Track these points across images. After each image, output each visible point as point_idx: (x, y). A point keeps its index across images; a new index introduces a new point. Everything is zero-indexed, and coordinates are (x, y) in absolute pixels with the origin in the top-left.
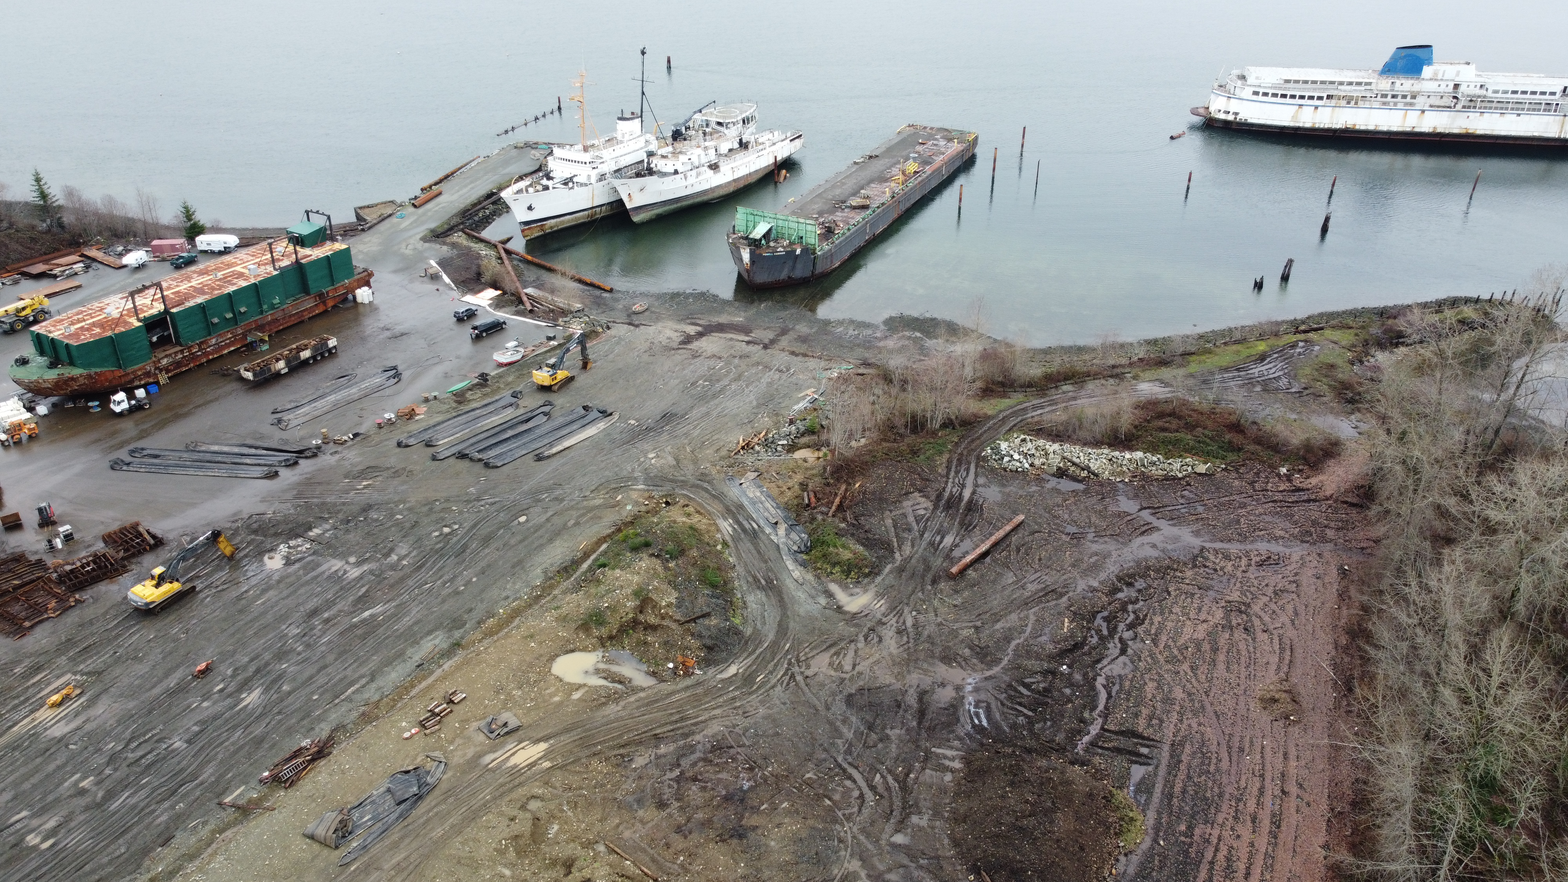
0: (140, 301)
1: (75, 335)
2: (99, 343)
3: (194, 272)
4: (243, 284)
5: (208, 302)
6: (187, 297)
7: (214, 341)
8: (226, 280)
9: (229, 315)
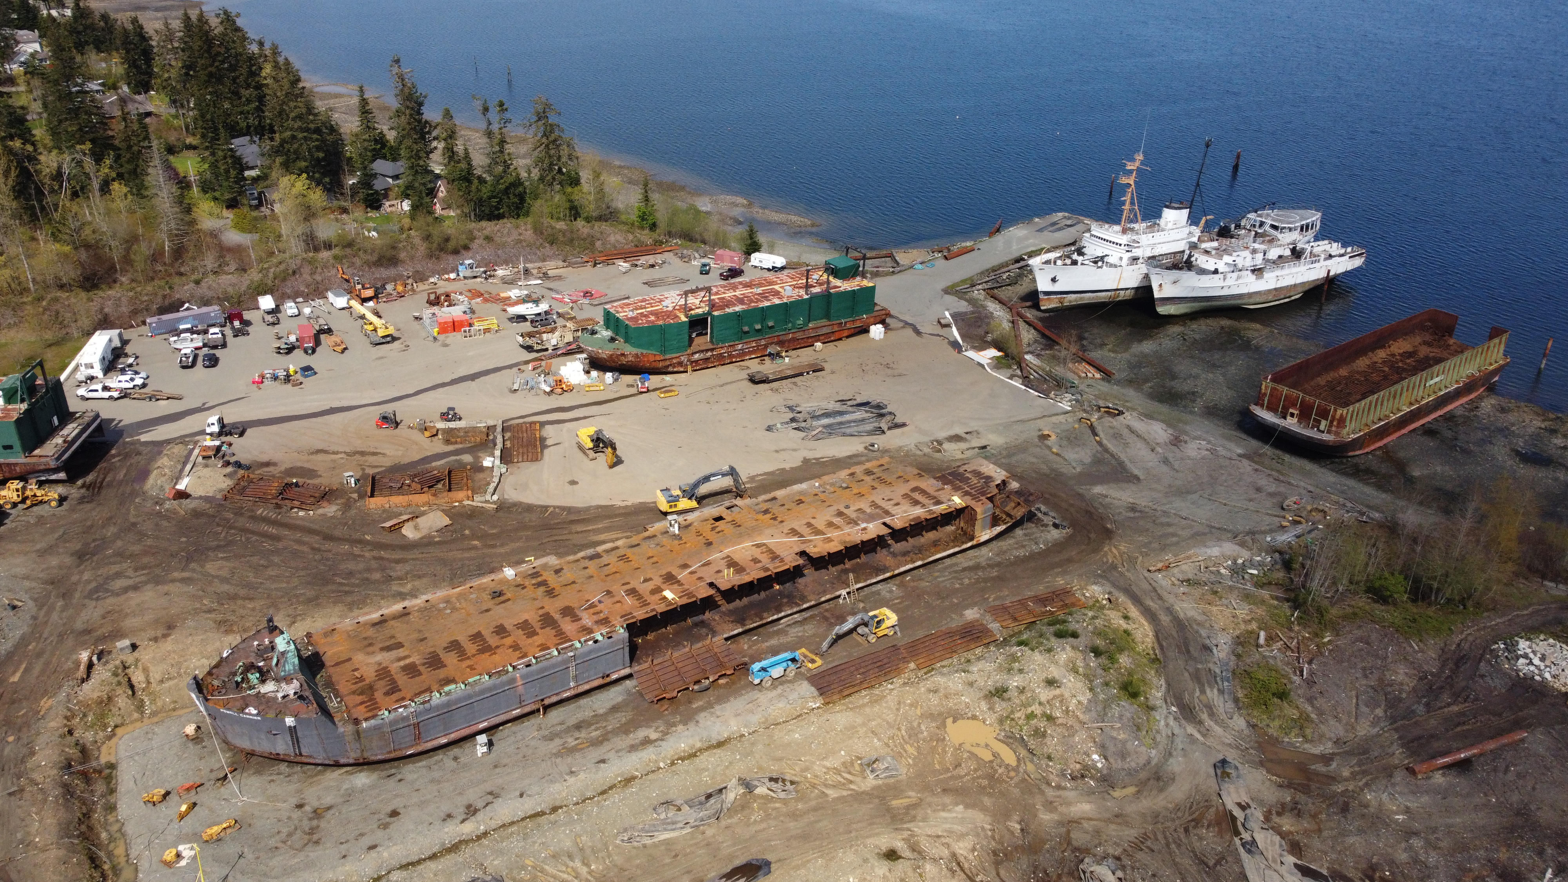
0: (692, 300)
1: (635, 319)
2: (651, 329)
3: (740, 283)
4: (777, 301)
5: (744, 311)
6: (728, 303)
7: (740, 347)
8: (764, 296)
9: (758, 327)
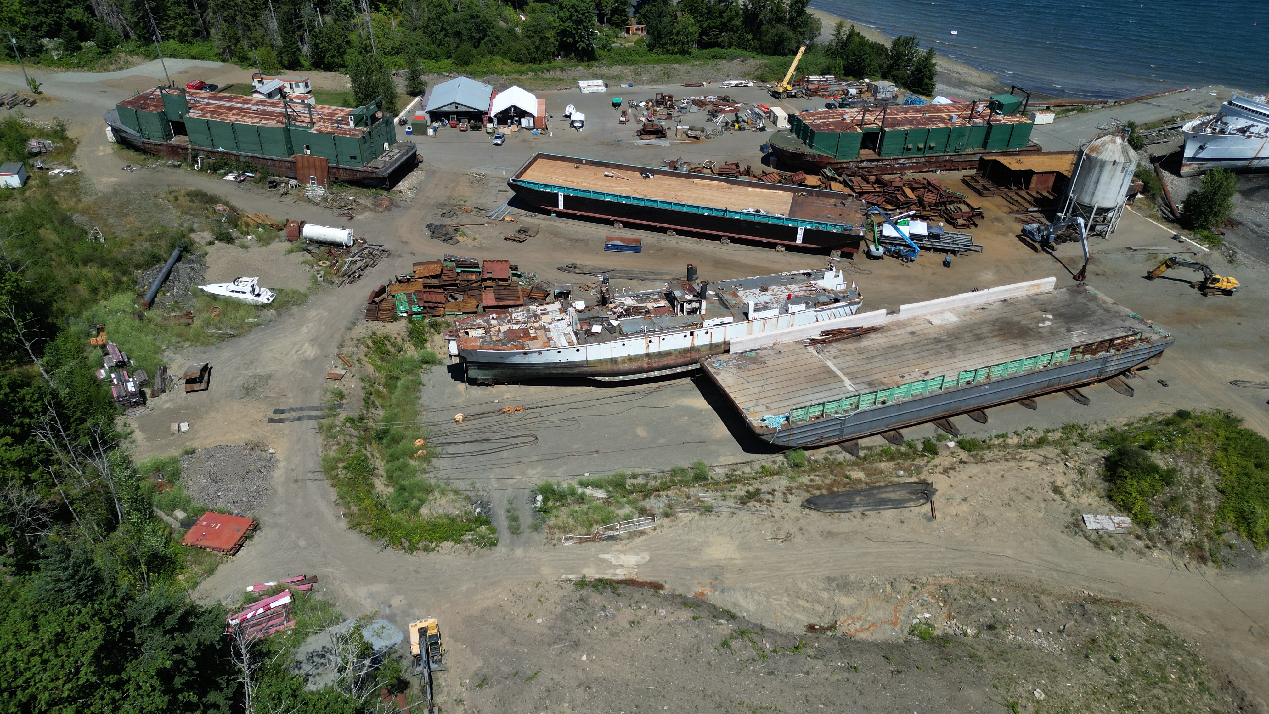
0: (868, 116)
1: (819, 126)
2: (831, 135)
3: (912, 108)
4: (942, 126)
5: (911, 130)
6: (899, 123)
7: (902, 161)
8: (931, 120)
9: (921, 146)
